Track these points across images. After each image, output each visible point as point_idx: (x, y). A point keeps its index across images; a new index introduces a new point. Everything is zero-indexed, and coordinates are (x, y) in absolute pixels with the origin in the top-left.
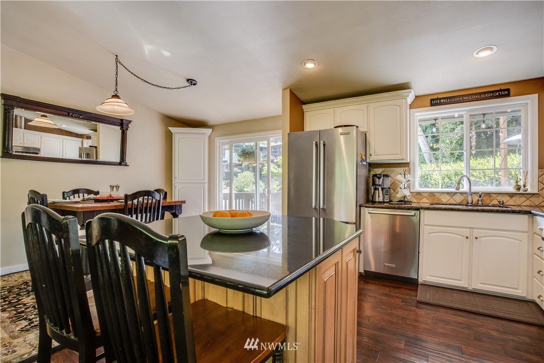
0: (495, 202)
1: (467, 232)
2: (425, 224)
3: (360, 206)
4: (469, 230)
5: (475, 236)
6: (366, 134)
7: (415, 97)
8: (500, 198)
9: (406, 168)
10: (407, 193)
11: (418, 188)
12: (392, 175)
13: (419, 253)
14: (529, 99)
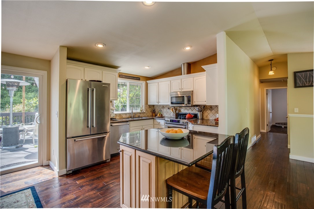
4: (142, 127)
14: (143, 82)
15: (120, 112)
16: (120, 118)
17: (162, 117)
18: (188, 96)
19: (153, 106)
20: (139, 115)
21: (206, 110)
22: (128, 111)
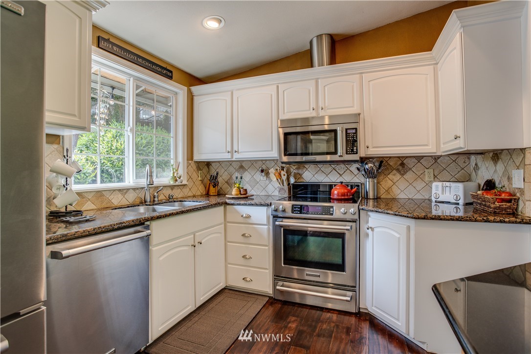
2: (153, 244)
14: (181, 89)
15: (99, 186)
16: (99, 210)
17: (244, 197)
18: (346, 129)
19: (208, 164)
20: (168, 192)
21: (386, 172)
22: (130, 179)
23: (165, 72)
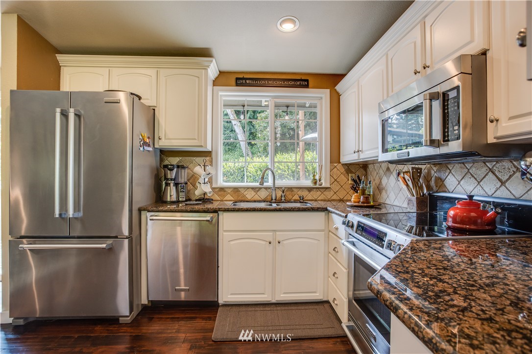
0: (296, 197)
1: (269, 236)
2: (224, 229)
3: (140, 210)
4: (272, 233)
5: (278, 239)
6: (154, 110)
7: (219, 73)
8: (301, 193)
9: (208, 158)
10: (207, 189)
11: (221, 182)
12: (191, 166)
13: (218, 267)
23: (299, 83)
